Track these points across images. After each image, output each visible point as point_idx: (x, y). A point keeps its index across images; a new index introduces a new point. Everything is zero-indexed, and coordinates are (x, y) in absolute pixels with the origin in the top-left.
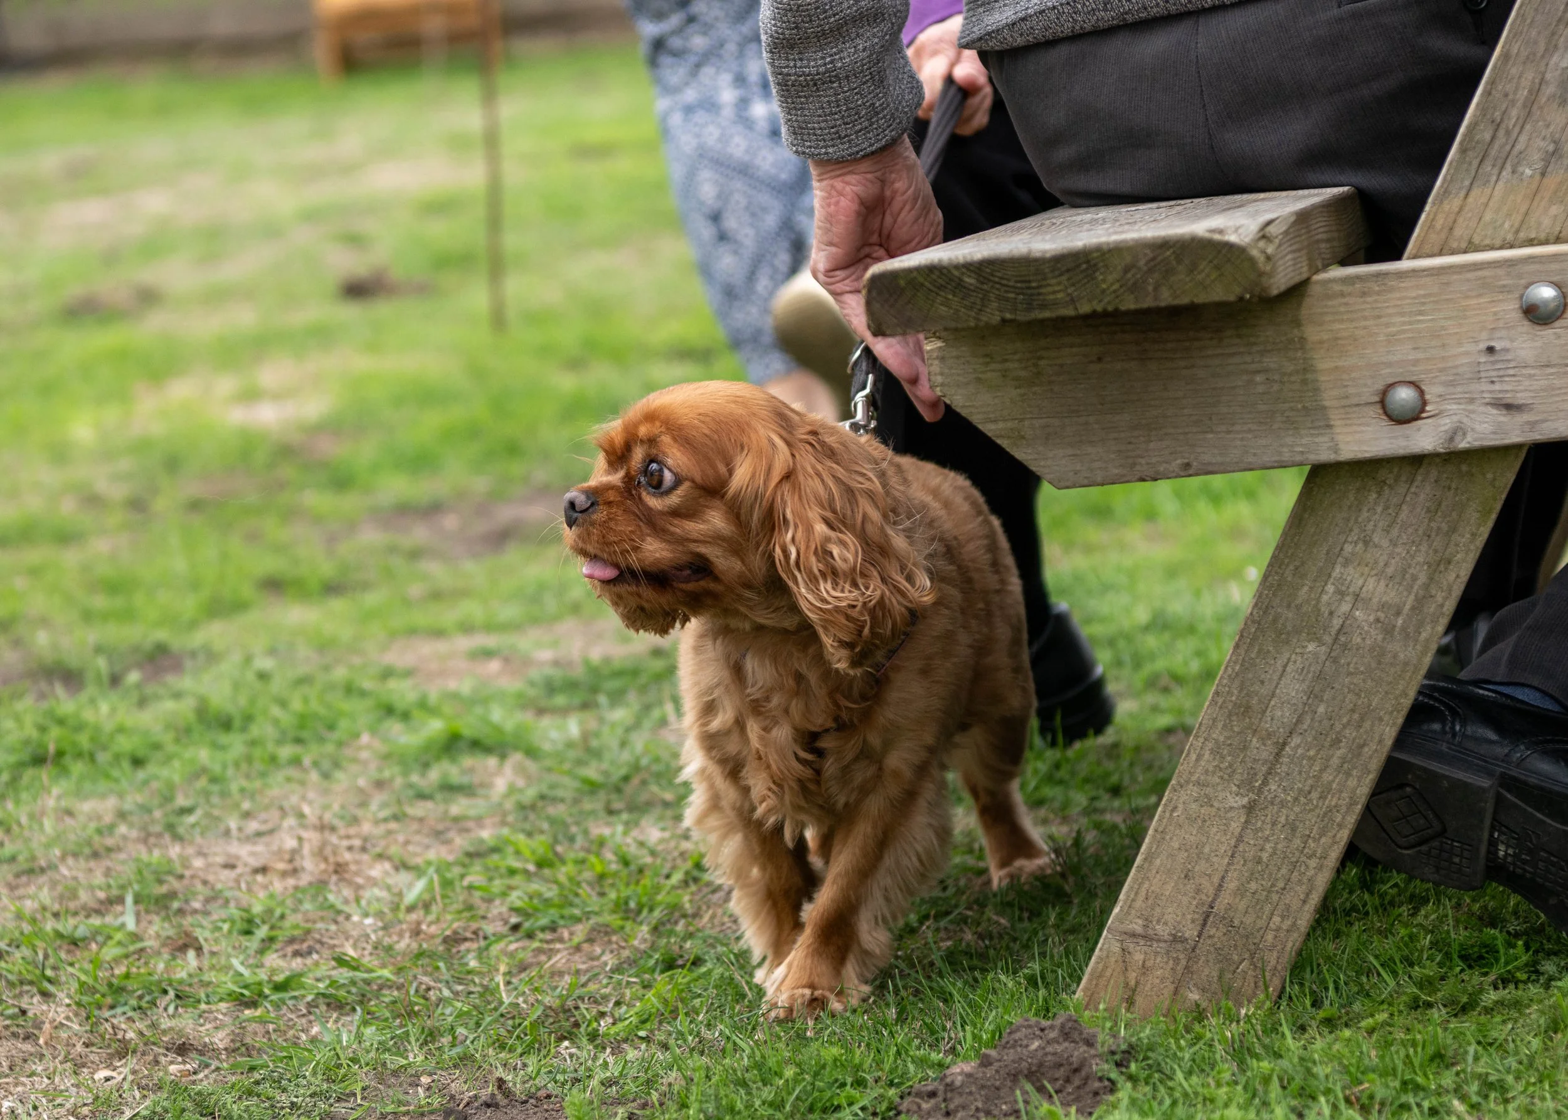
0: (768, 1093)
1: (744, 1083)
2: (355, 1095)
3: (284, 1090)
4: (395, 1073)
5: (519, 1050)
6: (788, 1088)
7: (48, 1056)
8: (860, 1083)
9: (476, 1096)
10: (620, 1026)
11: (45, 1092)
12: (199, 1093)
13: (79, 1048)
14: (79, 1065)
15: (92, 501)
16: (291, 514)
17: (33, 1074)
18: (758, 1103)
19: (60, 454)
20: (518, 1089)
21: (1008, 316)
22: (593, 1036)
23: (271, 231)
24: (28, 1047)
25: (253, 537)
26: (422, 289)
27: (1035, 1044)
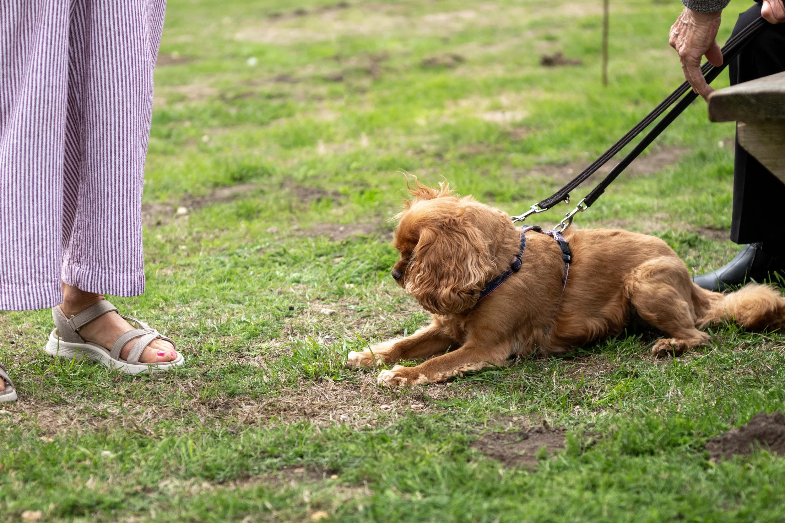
0: (651, 437)
1: (641, 431)
2: (483, 423)
3: (455, 419)
4: (503, 415)
5: (557, 408)
6: (659, 434)
7: (363, 397)
8: (690, 434)
9: (533, 428)
10: (601, 400)
11: (359, 413)
12: (420, 418)
13: (376, 394)
14: (375, 402)
15: (420, 152)
16: (503, 163)
17: (356, 404)
18: (646, 440)
19: (409, 130)
20: (552, 426)
21: (768, 116)
22: (589, 405)
23: (515, 32)
24: (354, 392)
25: (485, 173)
26: (578, 63)
27: (763, 424)
